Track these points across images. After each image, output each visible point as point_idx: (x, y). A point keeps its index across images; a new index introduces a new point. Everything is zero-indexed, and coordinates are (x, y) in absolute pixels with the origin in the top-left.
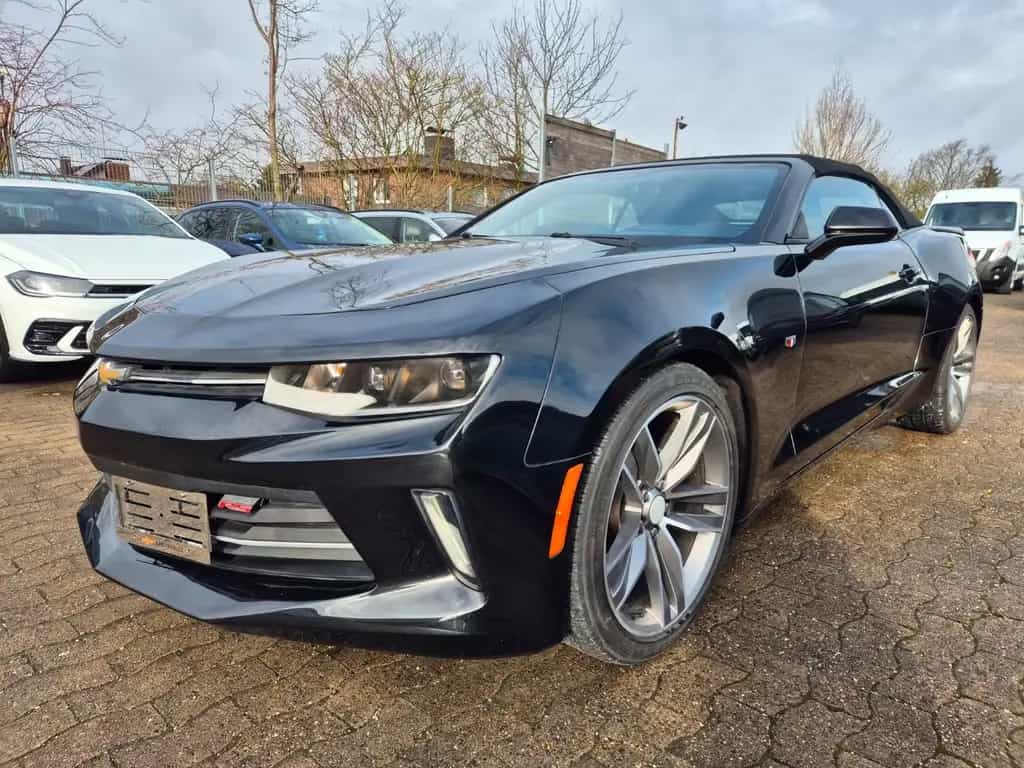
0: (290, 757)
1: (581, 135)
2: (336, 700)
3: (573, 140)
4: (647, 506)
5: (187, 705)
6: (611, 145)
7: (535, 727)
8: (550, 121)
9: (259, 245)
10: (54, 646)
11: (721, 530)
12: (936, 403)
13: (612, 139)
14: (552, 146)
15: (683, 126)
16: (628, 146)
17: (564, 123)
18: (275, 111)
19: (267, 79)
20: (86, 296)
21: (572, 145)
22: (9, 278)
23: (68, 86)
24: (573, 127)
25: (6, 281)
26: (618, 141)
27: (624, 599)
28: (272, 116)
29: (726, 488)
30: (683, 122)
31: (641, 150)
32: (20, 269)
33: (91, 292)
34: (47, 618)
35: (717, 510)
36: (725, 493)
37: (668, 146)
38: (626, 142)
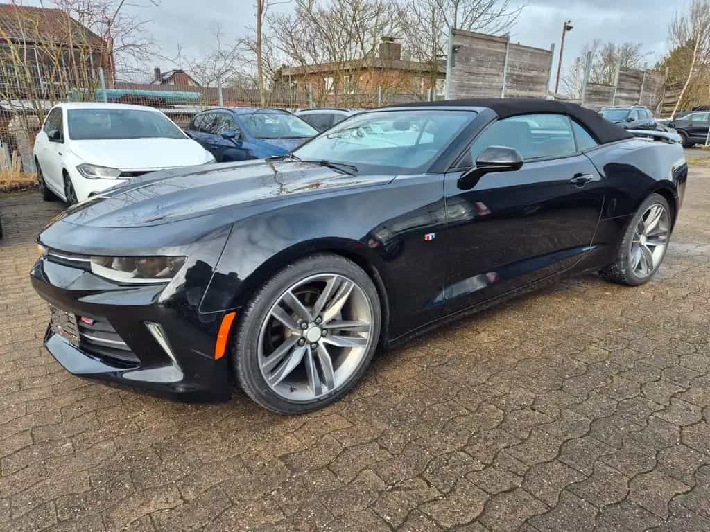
0: (105, 440)
1: (481, 42)
2: (142, 417)
3: (474, 46)
4: (305, 332)
5: (76, 411)
6: (506, 48)
7: (224, 439)
8: (455, 33)
9: (233, 139)
10: (33, 378)
11: (366, 346)
12: (619, 265)
13: (506, 44)
14: (456, 52)
15: (569, 28)
16: (520, 48)
17: (468, 34)
18: (261, 40)
19: (256, 19)
20: (118, 179)
21: (473, 50)
22: (77, 167)
23: (134, 32)
24: (475, 37)
25: (76, 169)
26: (510, 44)
27: (280, 380)
28: (259, 44)
29: (369, 323)
30: (570, 25)
31: (531, 50)
32: (82, 162)
33: (120, 176)
34: (36, 364)
35: (365, 335)
36: (369, 326)
37: (553, 46)
38: (518, 45)
